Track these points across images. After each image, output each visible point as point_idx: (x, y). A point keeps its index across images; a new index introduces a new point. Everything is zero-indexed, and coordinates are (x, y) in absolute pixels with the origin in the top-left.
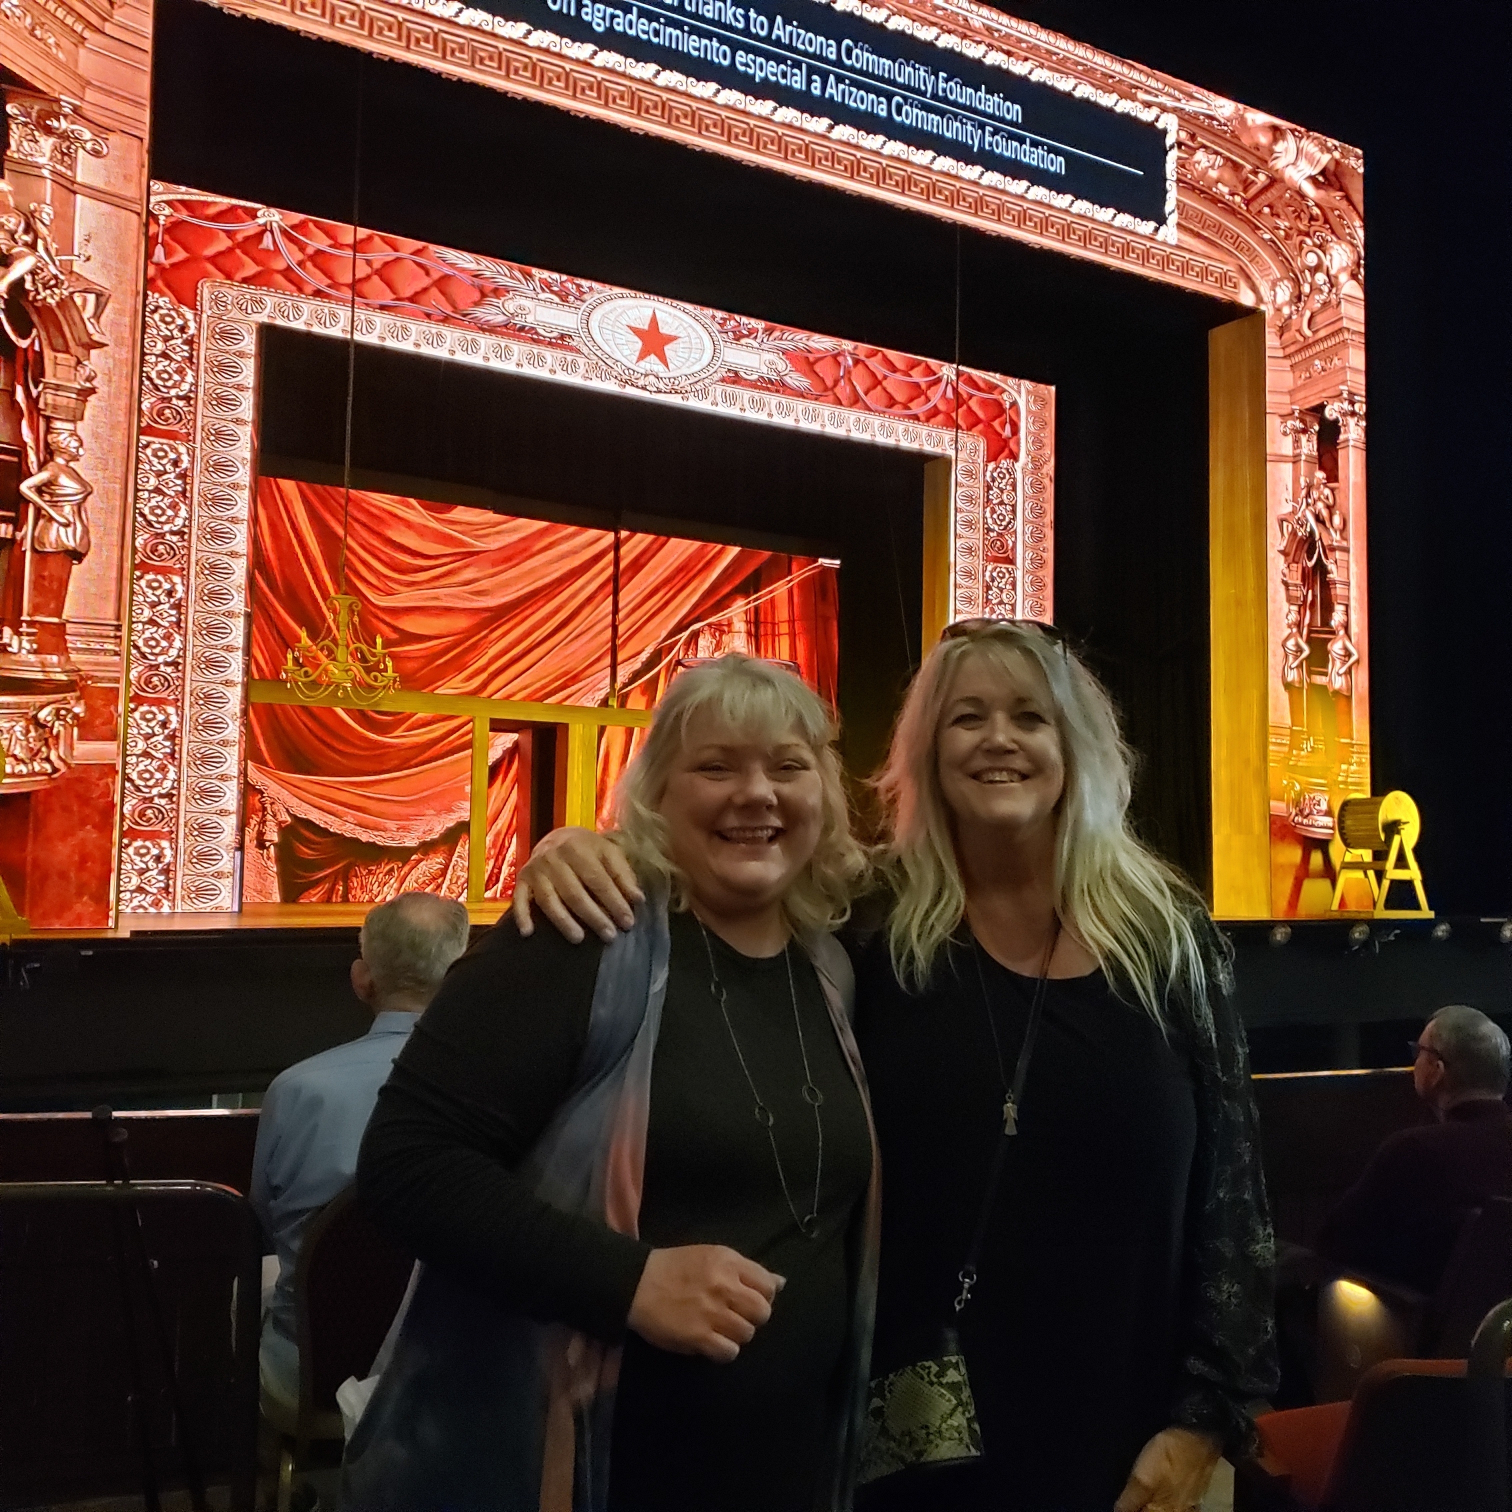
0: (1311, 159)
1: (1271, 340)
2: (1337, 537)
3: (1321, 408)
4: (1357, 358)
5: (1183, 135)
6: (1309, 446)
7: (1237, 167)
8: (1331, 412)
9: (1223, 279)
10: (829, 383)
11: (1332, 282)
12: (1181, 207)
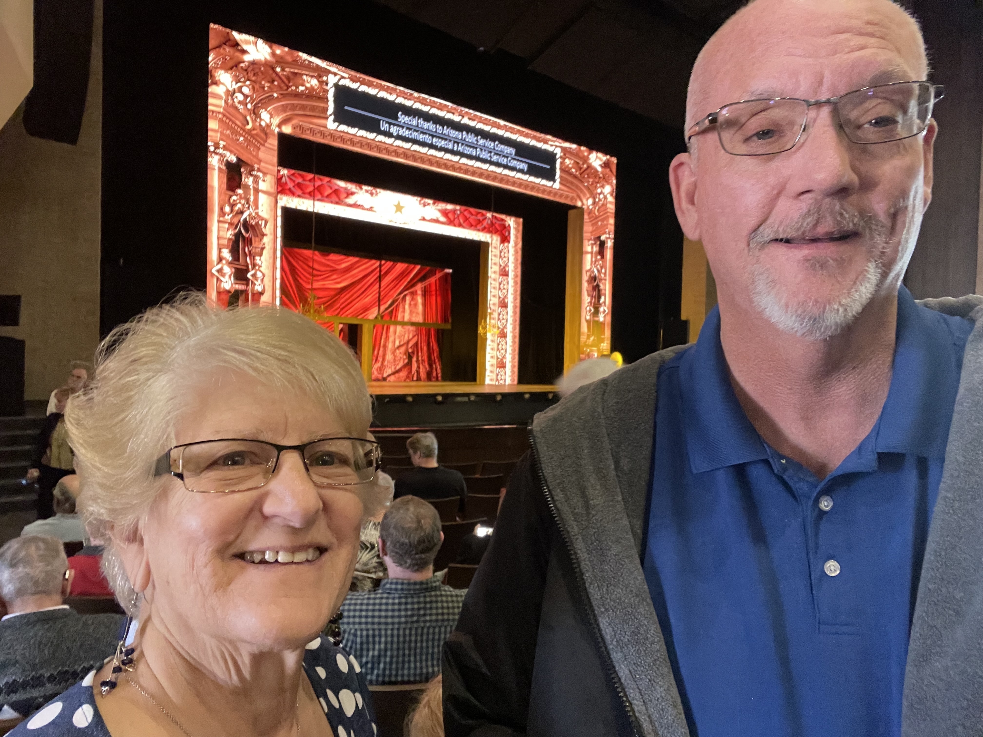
0: (600, 159)
1: (586, 217)
2: (603, 275)
3: (599, 237)
4: (612, 221)
5: (562, 154)
6: (596, 249)
7: (578, 163)
8: (603, 238)
9: (572, 198)
10: (452, 219)
11: (605, 197)
12: (561, 177)
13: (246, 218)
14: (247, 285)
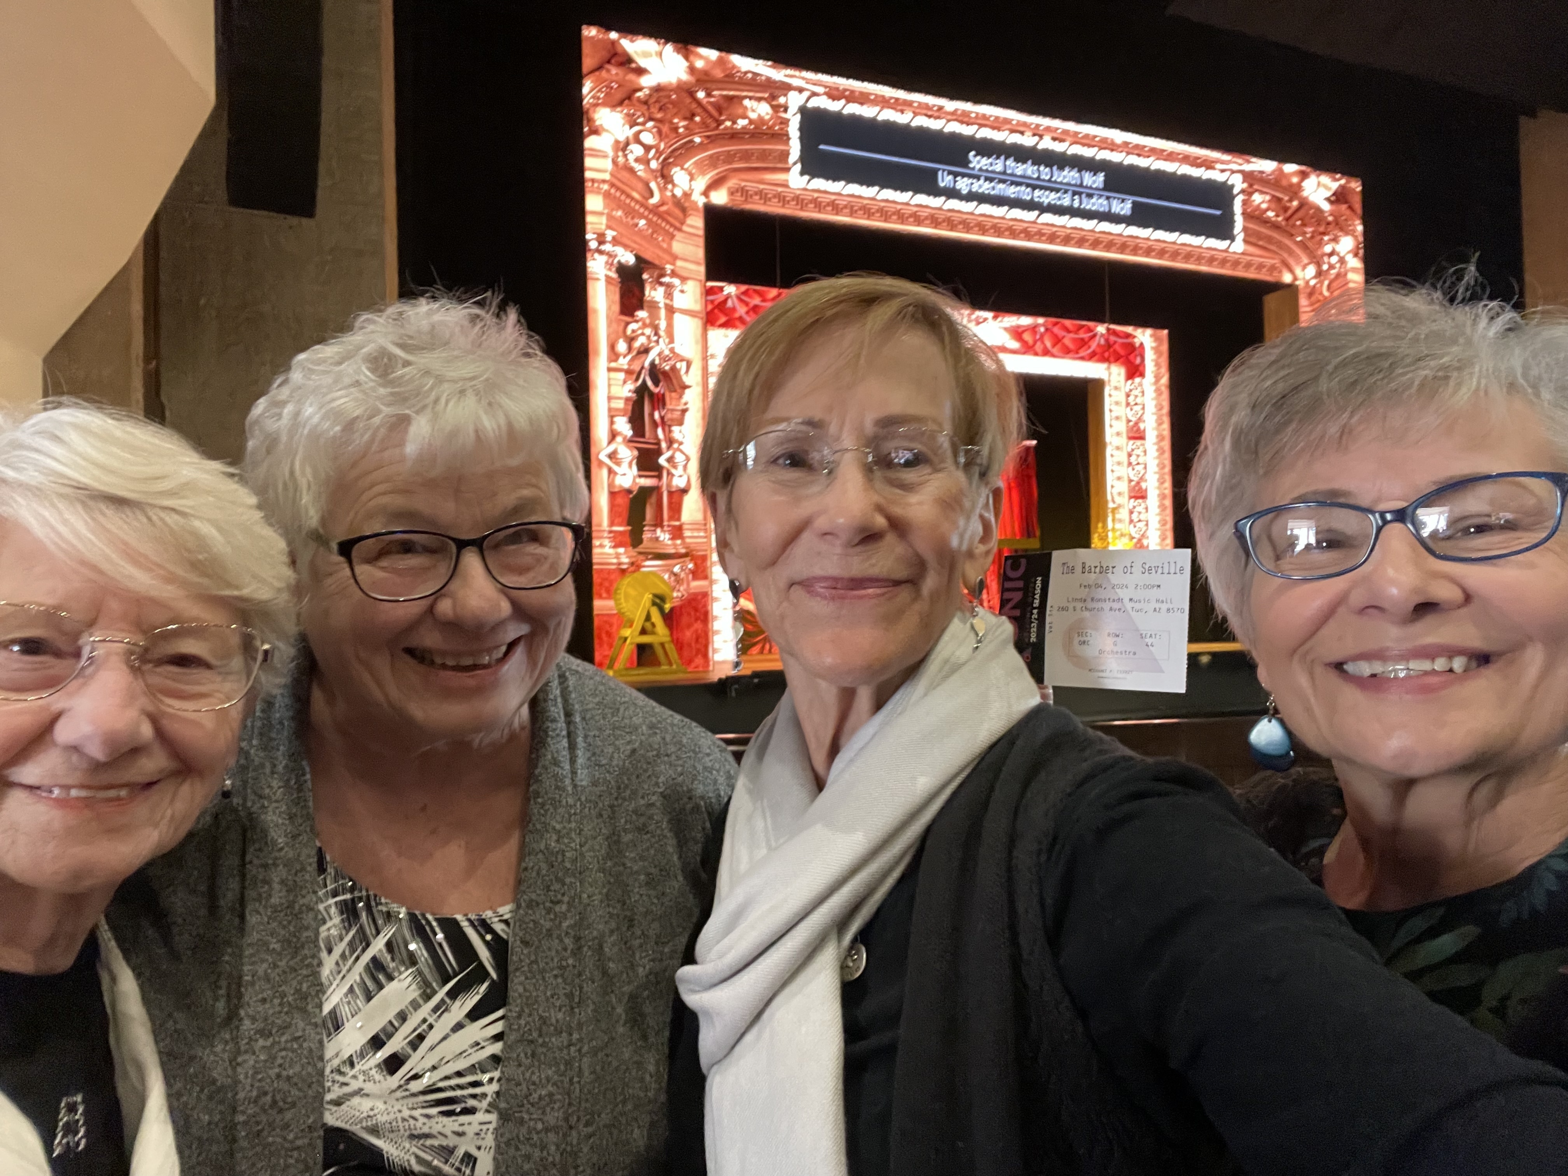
0: (1327, 188)
1: (1303, 301)
5: (1245, 185)
7: (1279, 200)
9: (1273, 268)
10: (1031, 343)
11: (1342, 261)
12: (1245, 229)
13: (654, 360)
14: (659, 477)
